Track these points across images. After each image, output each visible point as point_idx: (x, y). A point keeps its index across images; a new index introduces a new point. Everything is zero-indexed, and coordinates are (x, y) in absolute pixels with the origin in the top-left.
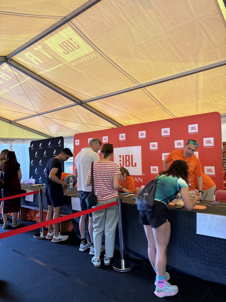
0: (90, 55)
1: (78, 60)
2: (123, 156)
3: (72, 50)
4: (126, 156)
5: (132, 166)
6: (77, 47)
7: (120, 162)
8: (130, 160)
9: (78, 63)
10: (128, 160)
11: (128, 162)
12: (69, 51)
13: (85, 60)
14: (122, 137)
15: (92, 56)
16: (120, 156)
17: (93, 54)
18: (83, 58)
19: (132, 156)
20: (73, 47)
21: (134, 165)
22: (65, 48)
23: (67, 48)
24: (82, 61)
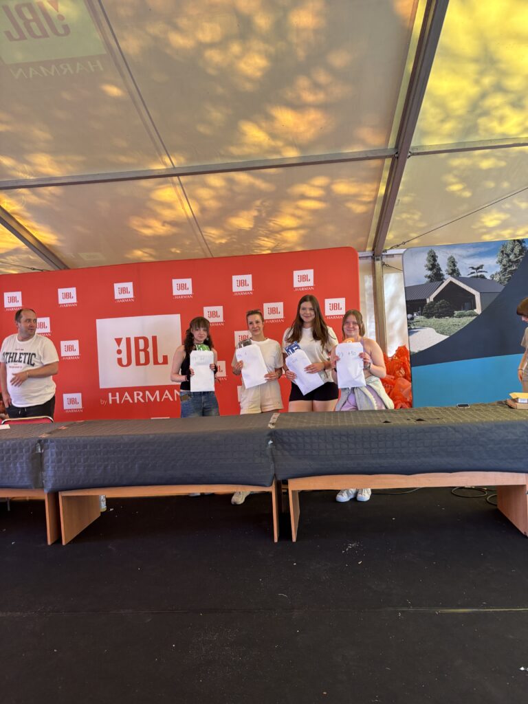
0: (89, 63)
1: (42, 68)
2: (128, 340)
3: (38, 33)
4: (137, 339)
5: (156, 362)
6: (61, 31)
7: (119, 356)
8: (150, 350)
9: (37, 73)
10: (142, 350)
11: (142, 354)
12: (26, 34)
13: (65, 73)
14: (124, 291)
15: (91, 67)
16: (118, 341)
17: (98, 62)
18: (61, 66)
19: (154, 338)
20: (47, 27)
21: (160, 360)
22: (21, 23)
23: (25, 24)
24: (52, 73)
